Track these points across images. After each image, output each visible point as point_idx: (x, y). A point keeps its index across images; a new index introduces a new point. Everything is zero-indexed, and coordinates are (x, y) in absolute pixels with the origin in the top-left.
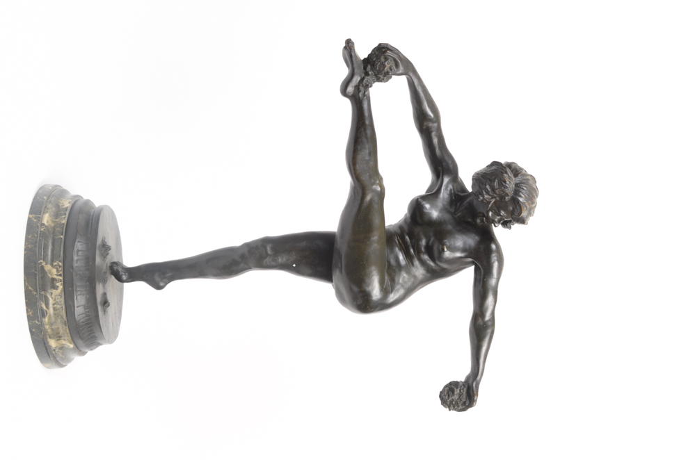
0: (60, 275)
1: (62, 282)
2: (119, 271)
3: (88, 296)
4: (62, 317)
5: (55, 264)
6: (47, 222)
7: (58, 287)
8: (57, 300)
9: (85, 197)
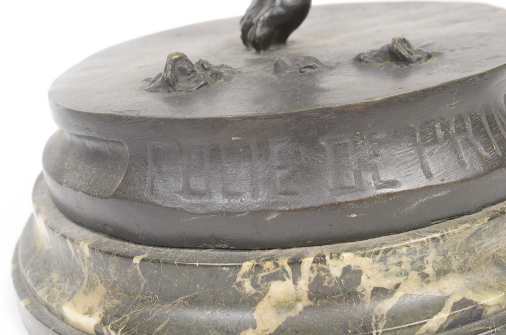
0: (295, 263)
1: (326, 249)
2: (272, 17)
3: (380, 136)
4: (476, 234)
5: (248, 287)
6: (89, 312)
7: (347, 270)
8: (406, 266)
9: (36, 167)
